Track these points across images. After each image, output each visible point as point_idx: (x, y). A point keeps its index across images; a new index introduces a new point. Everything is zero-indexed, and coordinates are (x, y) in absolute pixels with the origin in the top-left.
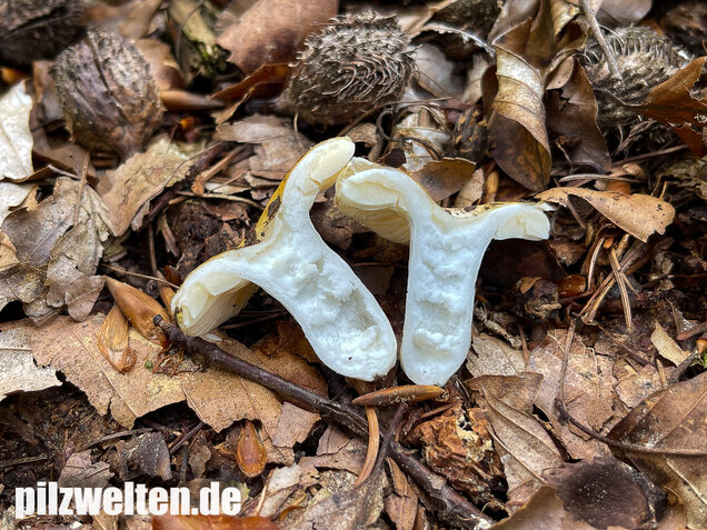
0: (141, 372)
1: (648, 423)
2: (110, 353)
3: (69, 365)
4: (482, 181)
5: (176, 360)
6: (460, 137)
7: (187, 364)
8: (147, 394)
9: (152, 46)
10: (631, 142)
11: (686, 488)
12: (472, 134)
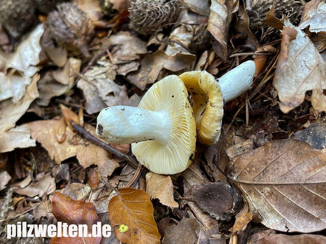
0: (66, 143)
1: (234, 169)
2: (57, 135)
3: (43, 140)
4: (206, 56)
5: (78, 139)
6: (196, 37)
7: (82, 141)
8: (66, 152)
10: (267, 36)
11: (247, 197)
12: (203, 34)
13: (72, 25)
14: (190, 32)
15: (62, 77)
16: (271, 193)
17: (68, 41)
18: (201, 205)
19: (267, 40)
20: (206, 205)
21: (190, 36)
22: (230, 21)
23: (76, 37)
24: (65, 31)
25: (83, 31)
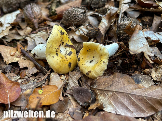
0: (14, 56)
1: (96, 82)
2: (11, 53)
3: (3, 53)
4: (93, 41)
5: (21, 56)
6: (90, 32)
7: (23, 57)
8: (13, 60)
9: (47, 10)
10: (122, 38)
11: (99, 97)
12: (93, 32)
13: (35, 12)
14: (88, 29)
15: (21, 33)
16: (112, 95)
17: (30, 18)
18: (75, 96)
19: (122, 40)
20: (77, 97)
21: (88, 31)
22: (108, 29)
23: (35, 18)
24: (31, 13)
25: (39, 17)
